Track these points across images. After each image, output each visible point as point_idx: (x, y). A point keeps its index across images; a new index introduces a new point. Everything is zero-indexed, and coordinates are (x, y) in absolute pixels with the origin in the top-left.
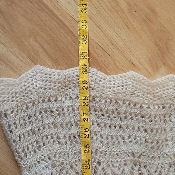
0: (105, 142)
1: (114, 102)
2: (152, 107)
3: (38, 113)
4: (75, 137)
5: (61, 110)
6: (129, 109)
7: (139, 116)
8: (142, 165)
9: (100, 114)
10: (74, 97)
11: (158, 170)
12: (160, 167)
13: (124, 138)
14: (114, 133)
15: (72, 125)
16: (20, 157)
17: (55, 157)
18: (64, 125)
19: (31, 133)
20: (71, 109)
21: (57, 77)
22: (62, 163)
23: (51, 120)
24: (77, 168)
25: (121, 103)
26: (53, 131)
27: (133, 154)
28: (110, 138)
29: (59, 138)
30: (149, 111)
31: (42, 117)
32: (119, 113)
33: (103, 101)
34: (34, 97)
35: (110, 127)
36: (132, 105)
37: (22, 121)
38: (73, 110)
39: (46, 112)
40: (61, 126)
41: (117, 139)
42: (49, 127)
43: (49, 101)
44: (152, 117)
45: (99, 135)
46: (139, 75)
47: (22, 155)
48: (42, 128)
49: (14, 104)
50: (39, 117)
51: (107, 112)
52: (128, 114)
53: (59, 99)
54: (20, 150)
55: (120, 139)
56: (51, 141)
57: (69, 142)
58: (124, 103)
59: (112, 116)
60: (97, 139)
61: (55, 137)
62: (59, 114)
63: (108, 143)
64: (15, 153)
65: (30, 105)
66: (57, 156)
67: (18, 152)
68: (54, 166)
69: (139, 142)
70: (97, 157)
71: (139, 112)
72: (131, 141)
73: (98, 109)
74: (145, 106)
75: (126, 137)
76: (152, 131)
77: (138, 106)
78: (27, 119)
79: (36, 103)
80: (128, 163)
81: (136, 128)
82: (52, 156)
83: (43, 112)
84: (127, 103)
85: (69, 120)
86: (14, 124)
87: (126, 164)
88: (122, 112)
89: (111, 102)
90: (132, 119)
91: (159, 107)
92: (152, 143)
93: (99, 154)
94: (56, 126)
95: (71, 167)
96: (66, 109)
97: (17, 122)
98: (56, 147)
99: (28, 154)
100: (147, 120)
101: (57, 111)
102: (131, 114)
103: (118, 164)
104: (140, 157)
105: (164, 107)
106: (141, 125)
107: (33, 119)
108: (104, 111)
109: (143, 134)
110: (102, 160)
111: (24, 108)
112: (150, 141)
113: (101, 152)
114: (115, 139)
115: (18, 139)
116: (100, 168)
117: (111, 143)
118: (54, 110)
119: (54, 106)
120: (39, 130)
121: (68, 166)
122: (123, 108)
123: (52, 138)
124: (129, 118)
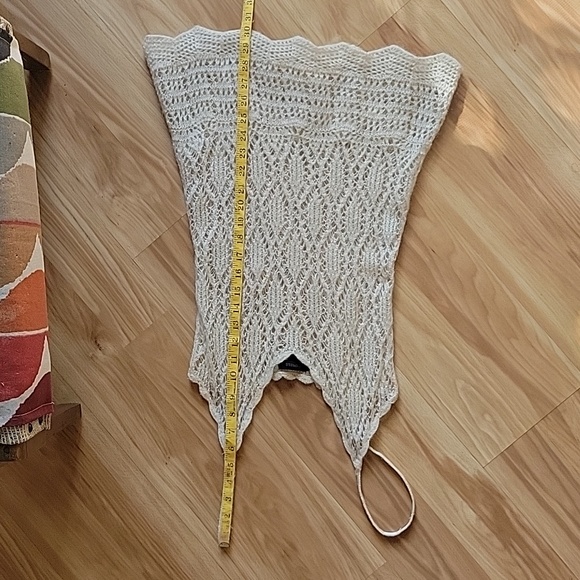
0: (265, 114)
1: (276, 68)
2: (316, 76)
3: (194, 77)
4: (232, 107)
5: (219, 75)
6: (292, 78)
7: (302, 85)
8: (304, 142)
9: (260, 82)
10: (233, 62)
11: (321, 149)
12: (323, 145)
13: (285, 111)
14: (275, 105)
15: (229, 93)
16: (171, 120)
17: (209, 125)
18: (221, 92)
19: (185, 98)
20: (229, 75)
21: (216, 39)
22: (216, 133)
23: (207, 85)
24: (232, 140)
25: (284, 70)
26: (209, 97)
27: (295, 131)
28: (270, 110)
29: (214, 105)
30: (312, 79)
31: (198, 82)
32: (281, 83)
33: (265, 67)
34: (191, 59)
35: (271, 98)
36: (295, 73)
37: (176, 83)
38: (232, 76)
39: (202, 76)
40: (218, 93)
41: (278, 112)
42: (204, 93)
43: (207, 64)
44: (316, 87)
45: (258, 105)
46: (304, 39)
47: (174, 119)
48: (197, 93)
49: (169, 64)
50: (195, 81)
51: (268, 81)
52: (291, 83)
53: (217, 63)
54: (172, 113)
55: (282, 111)
56: (206, 108)
57: (225, 111)
58: (287, 71)
59: (274, 85)
60: (255, 110)
61: (210, 104)
62: (216, 80)
63: (267, 116)
64: (167, 116)
65: (186, 67)
66: (212, 125)
67: (170, 115)
68: (207, 135)
69: (301, 116)
70: (255, 129)
71: (302, 80)
72: (293, 115)
73: (259, 77)
74: (309, 74)
75: (289, 110)
76: (316, 103)
77: (301, 74)
78: (182, 82)
79: (193, 66)
80: (289, 139)
81: (299, 100)
82: (206, 125)
83: (199, 76)
84: (290, 71)
85: (226, 86)
86: (169, 84)
87: (286, 141)
88: (285, 82)
89: (273, 68)
90: (295, 89)
91: (325, 77)
92: (316, 117)
93: (256, 126)
94: (212, 93)
95: (226, 139)
96: (224, 75)
97: (171, 83)
98: (212, 115)
99: (181, 119)
100: (311, 91)
101: (215, 75)
102: (294, 84)
103: (277, 140)
104: (301, 133)
105: (331, 78)
106: (304, 96)
107: (188, 83)
108: (265, 79)
109: (306, 106)
110: (260, 133)
111: (180, 70)
112: (313, 115)
113: (259, 125)
114: (276, 111)
115: (171, 101)
116: (258, 142)
117: (271, 116)
118: (212, 74)
119: (211, 70)
120: (194, 95)
121: (223, 137)
122: (287, 76)
123: (207, 105)
124: (292, 88)
